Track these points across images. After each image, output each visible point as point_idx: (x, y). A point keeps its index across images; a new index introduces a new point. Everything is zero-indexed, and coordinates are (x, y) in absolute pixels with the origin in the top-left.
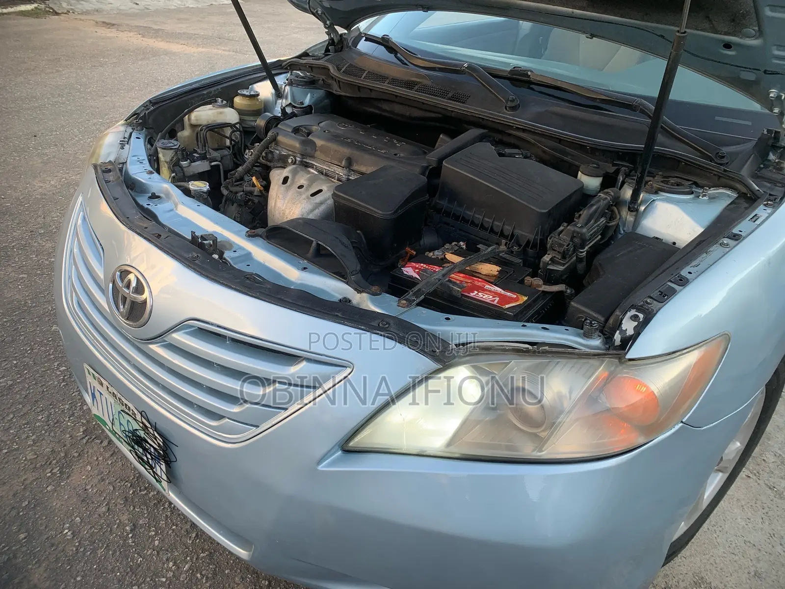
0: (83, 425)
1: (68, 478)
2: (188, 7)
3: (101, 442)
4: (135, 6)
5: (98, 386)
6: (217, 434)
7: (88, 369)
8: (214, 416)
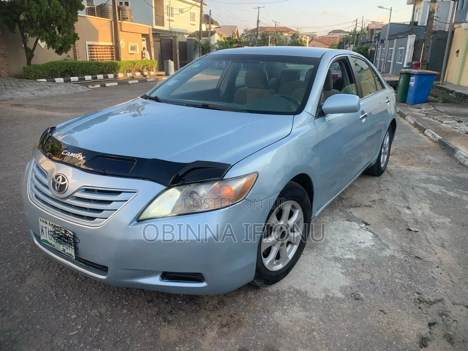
0: (29, 265)
1: (25, 282)
2: (63, 94)
3: (38, 270)
4: (33, 95)
5: (44, 225)
6: (94, 225)
7: (41, 219)
8: (93, 218)
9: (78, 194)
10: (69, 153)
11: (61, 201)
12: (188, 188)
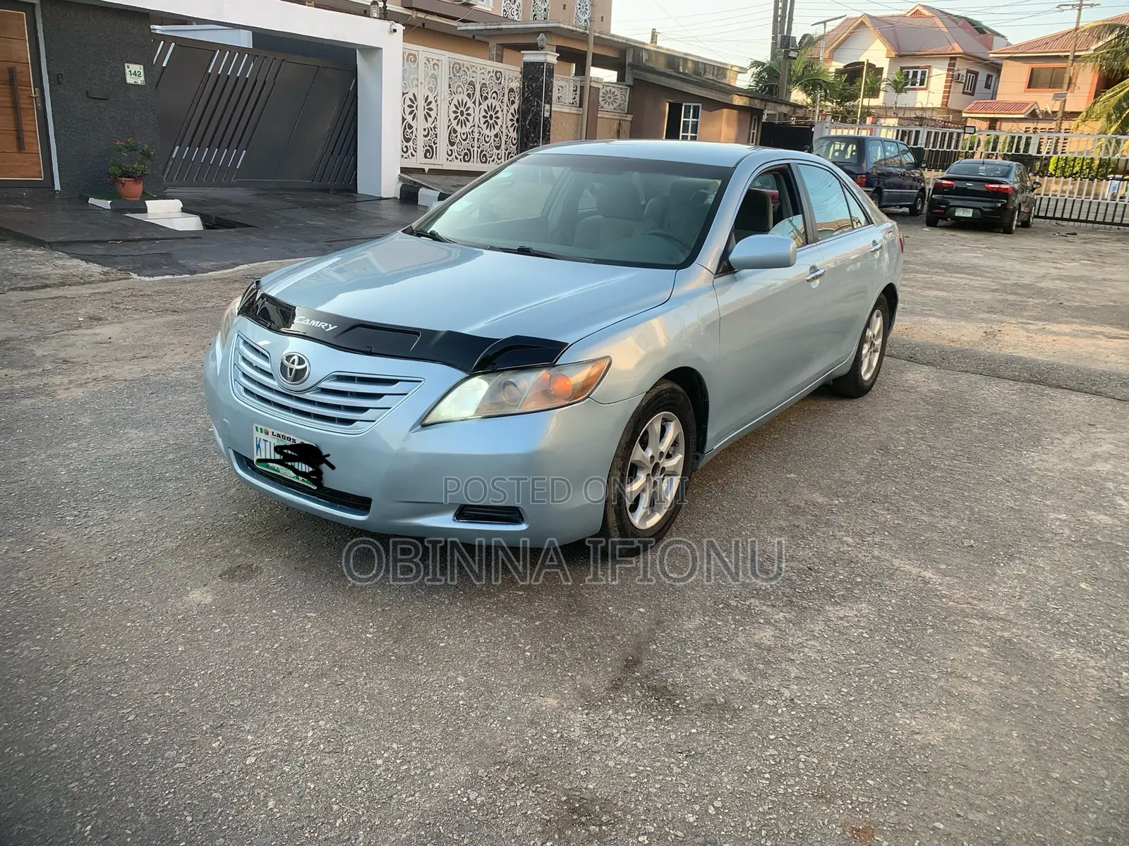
5: (263, 436)
6: (351, 431)
7: (257, 427)
8: (349, 422)
9: (325, 385)
10: (308, 320)
11: (296, 395)
12: (499, 378)
